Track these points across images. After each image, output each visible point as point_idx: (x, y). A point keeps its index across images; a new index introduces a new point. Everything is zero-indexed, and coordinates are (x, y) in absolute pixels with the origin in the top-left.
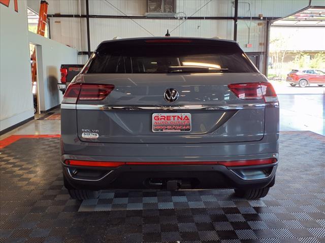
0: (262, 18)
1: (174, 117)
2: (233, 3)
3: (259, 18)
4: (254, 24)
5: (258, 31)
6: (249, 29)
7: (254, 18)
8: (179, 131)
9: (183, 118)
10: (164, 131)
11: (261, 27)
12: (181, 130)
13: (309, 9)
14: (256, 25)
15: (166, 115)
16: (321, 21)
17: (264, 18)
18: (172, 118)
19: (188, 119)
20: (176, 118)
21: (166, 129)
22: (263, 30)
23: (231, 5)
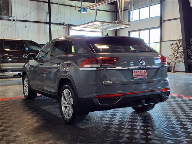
0: (65, 25)
1: (140, 71)
2: (47, 13)
3: (63, 24)
4: (60, 28)
5: (63, 32)
6: (58, 30)
7: (60, 24)
8: (143, 78)
9: (144, 72)
10: (138, 78)
11: (65, 29)
12: (144, 77)
13: (95, 22)
14: (62, 28)
15: (137, 71)
16: (97, 29)
17: (66, 25)
18: (140, 72)
19: (145, 72)
20: (141, 72)
21: (138, 77)
22: (66, 31)
23: (46, 14)
